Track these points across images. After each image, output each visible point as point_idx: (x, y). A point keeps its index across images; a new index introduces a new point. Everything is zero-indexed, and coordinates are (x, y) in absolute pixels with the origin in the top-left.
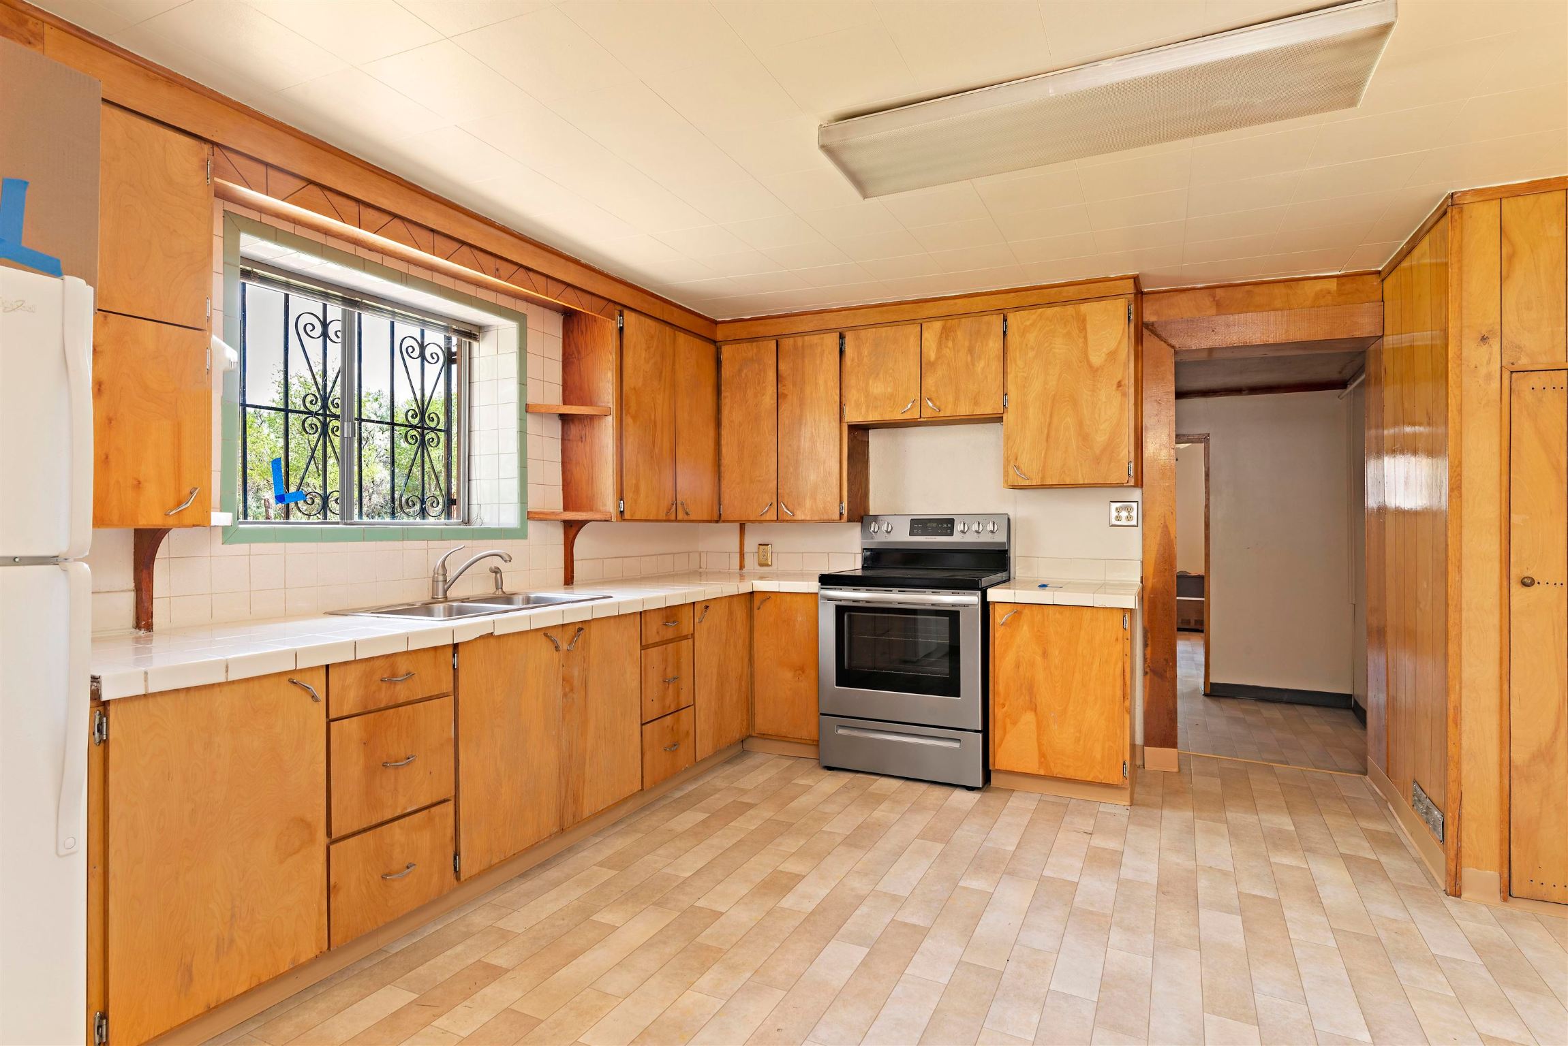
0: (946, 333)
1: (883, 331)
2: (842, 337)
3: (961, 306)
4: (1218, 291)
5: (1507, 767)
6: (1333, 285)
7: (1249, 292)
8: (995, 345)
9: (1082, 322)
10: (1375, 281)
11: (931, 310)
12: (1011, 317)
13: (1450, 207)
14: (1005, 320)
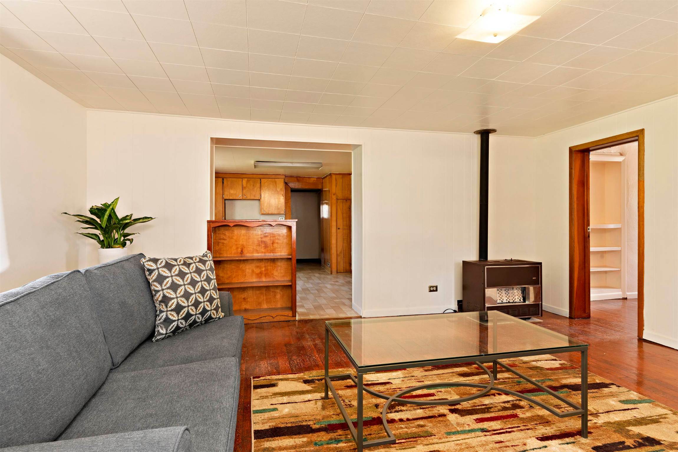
0: (248, 181)
1: (233, 179)
2: (223, 179)
3: (251, 176)
4: (298, 178)
5: (337, 255)
6: (315, 179)
7: (303, 179)
8: (258, 185)
9: (276, 182)
10: (322, 179)
11: (244, 176)
12: (262, 180)
13: (330, 174)
14: (261, 180)
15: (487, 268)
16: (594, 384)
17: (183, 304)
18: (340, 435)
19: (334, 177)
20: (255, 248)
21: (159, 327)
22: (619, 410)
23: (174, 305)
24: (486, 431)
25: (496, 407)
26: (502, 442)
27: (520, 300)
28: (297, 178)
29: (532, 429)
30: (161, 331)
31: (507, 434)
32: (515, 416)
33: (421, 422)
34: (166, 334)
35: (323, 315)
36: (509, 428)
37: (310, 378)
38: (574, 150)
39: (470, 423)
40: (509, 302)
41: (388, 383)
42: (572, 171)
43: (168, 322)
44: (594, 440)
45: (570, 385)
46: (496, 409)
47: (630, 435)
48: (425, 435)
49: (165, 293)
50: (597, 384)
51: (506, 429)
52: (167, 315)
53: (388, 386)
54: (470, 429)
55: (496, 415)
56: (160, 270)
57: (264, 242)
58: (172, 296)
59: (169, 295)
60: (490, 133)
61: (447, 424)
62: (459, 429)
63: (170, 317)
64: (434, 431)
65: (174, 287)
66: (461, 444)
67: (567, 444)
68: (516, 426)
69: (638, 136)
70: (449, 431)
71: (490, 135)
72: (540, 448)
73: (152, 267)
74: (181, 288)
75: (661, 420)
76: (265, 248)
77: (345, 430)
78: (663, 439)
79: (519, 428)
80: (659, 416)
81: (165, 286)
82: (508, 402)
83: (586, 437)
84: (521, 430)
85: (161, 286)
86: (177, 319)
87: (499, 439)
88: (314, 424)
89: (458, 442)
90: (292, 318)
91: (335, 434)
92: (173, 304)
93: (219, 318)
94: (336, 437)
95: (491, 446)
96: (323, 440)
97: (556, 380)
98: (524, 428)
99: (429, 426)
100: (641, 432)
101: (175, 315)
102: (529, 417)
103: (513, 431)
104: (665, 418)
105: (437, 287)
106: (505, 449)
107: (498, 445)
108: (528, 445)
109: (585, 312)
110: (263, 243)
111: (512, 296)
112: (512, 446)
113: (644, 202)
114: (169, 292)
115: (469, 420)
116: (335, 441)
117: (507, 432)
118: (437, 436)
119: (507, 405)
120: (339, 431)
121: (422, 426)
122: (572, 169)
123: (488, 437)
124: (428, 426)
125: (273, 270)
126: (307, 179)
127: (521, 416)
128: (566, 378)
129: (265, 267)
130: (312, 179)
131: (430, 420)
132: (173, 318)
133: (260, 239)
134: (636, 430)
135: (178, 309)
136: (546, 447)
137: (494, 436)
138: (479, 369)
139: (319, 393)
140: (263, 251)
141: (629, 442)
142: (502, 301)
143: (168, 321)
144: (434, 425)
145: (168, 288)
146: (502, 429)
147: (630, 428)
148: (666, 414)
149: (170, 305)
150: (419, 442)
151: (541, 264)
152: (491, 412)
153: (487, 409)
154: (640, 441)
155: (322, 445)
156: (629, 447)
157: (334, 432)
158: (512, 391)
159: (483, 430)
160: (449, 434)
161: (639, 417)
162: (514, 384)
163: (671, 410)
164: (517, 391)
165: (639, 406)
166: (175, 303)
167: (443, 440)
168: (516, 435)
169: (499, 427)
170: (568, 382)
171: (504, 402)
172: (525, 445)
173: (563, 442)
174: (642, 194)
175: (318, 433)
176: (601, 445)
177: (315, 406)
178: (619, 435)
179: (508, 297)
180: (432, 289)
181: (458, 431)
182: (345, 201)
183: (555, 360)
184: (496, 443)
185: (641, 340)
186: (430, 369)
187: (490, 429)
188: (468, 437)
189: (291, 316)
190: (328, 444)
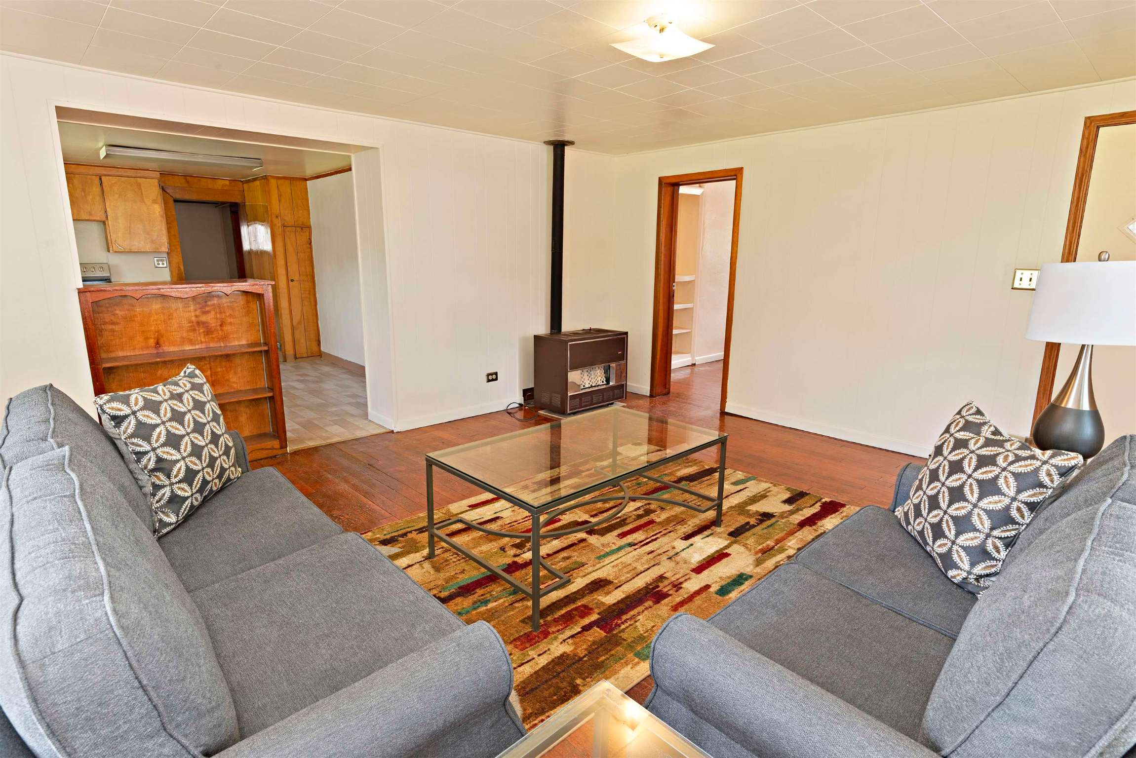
4: (188, 177)
5: (293, 327)
6: (226, 182)
7: (199, 180)
8: (96, 189)
9: (138, 185)
10: (241, 184)
12: (104, 180)
13: (264, 177)
14: (100, 179)
15: (570, 345)
16: (705, 470)
17: (195, 468)
18: (482, 595)
19: (273, 182)
20: (185, 335)
21: (159, 512)
22: (735, 493)
23: (182, 472)
24: (634, 545)
25: (630, 517)
26: (653, 551)
27: (603, 382)
28: (186, 179)
29: (673, 531)
30: (166, 519)
31: (654, 542)
32: (652, 522)
33: (564, 554)
34: (177, 522)
35: (328, 438)
36: (653, 536)
37: (388, 537)
38: (664, 181)
39: (615, 541)
40: (592, 386)
41: (498, 518)
42: (661, 211)
43: (178, 502)
44: (726, 526)
45: (687, 477)
46: (631, 519)
47: (751, 515)
48: (577, 566)
49: (161, 454)
50: (708, 470)
51: (651, 537)
52: (172, 491)
53: (499, 522)
54: (617, 546)
55: (635, 526)
56: (138, 414)
57: (203, 323)
58: (174, 458)
59: (169, 457)
60: (567, 145)
61: (592, 548)
62: (608, 550)
63: (180, 493)
64: (584, 560)
65: (173, 441)
66: (617, 565)
67: (708, 536)
68: (658, 531)
69: (735, 175)
70: (599, 555)
71: (566, 147)
72: (688, 547)
73: (123, 412)
74: (185, 441)
75: (768, 494)
76: (207, 334)
77: (484, 588)
78: (775, 511)
79: (662, 534)
80: (765, 490)
81: (156, 442)
82: (639, 508)
83: (720, 526)
84: (665, 534)
85: (149, 443)
86: (190, 494)
87: (649, 549)
88: (440, 592)
89: (613, 564)
90: (280, 450)
91: (476, 596)
92: (179, 469)
93: (238, 478)
94: (480, 598)
95: (645, 558)
96: (464, 606)
97: (671, 474)
98: (666, 532)
99: (576, 555)
100: (758, 510)
101: (187, 488)
102: (665, 519)
103: (658, 538)
104: (770, 491)
105: (496, 374)
106: (659, 557)
107: (651, 556)
108: (677, 548)
109: (665, 388)
110: (201, 326)
111: (594, 378)
112: (664, 553)
113: (736, 258)
114: (167, 450)
115: (611, 537)
116: (482, 603)
117: (653, 540)
118: (589, 564)
119: (641, 512)
120: (477, 590)
121: (568, 558)
122: (661, 207)
123: (638, 550)
124: (574, 556)
125: (228, 373)
126: (209, 181)
127: (658, 520)
128: (679, 470)
129: (211, 368)
130: (220, 183)
131: (572, 548)
132: (184, 494)
133: (193, 318)
134: (753, 508)
135: (190, 476)
136: (692, 545)
137: (643, 548)
138: (591, 477)
139: (416, 552)
140: (203, 340)
141: (753, 521)
142: (584, 386)
143: (175, 501)
144: (579, 554)
145: (163, 445)
146: (647, 538)
147: (749, 508)
148: (769, 488)
149: (175, 473)
150: (575, 575)
151: (626, 333)
152: (629, 523)
153: (623, 523)
154: (760, 517)
155: (468, 612)
156: (754, 526)
157: (474, 594)
158: (637, 495)
159: (630, 545)
160: (600, 558)
161: (751, 495)
162: (635, 488)
163: (772, 483)
164: (644, 494)
165: (748, 484)
166: (183, 469)
167: (598, 566)
168: (663, 540)
169: (643, 538)
170: (682, 474)
171: (636, 510)
172: (674, 548)
173: (704, 536)
174: (735, 248)
175: (453, 601)
176: (732, 530)
177: (424, 570)
178: (742, 517)
179: (590, 379)
180: (490, 377)
181: (607, 553)
182: (299, 229)
183: (660, 450)
184: (648, 554)
185: (723, 413)
186: (537, 488)
187: (636, 542)
188: (620, 556)
189: (279, 447)
190: (475, 609)
